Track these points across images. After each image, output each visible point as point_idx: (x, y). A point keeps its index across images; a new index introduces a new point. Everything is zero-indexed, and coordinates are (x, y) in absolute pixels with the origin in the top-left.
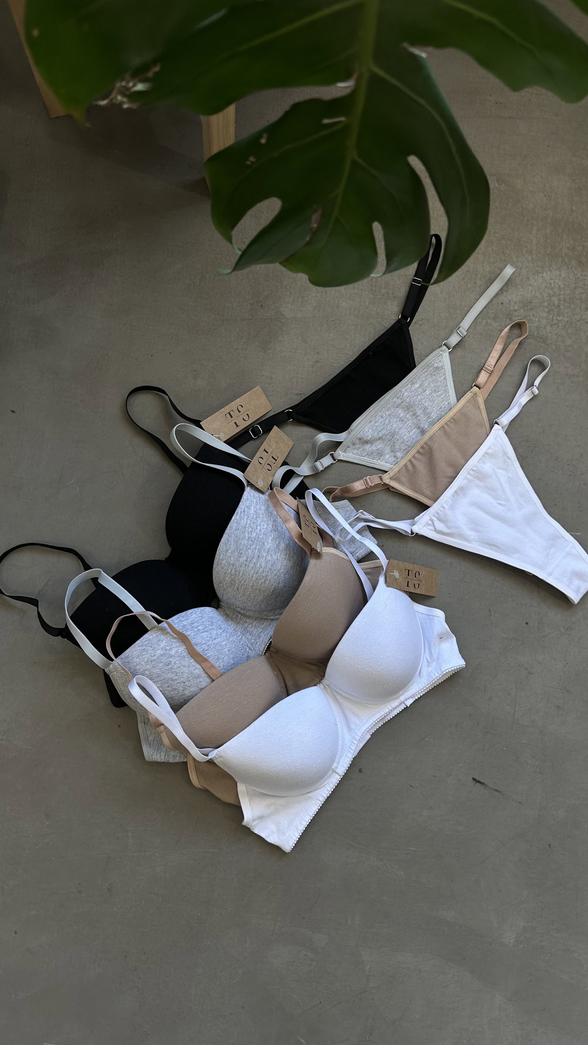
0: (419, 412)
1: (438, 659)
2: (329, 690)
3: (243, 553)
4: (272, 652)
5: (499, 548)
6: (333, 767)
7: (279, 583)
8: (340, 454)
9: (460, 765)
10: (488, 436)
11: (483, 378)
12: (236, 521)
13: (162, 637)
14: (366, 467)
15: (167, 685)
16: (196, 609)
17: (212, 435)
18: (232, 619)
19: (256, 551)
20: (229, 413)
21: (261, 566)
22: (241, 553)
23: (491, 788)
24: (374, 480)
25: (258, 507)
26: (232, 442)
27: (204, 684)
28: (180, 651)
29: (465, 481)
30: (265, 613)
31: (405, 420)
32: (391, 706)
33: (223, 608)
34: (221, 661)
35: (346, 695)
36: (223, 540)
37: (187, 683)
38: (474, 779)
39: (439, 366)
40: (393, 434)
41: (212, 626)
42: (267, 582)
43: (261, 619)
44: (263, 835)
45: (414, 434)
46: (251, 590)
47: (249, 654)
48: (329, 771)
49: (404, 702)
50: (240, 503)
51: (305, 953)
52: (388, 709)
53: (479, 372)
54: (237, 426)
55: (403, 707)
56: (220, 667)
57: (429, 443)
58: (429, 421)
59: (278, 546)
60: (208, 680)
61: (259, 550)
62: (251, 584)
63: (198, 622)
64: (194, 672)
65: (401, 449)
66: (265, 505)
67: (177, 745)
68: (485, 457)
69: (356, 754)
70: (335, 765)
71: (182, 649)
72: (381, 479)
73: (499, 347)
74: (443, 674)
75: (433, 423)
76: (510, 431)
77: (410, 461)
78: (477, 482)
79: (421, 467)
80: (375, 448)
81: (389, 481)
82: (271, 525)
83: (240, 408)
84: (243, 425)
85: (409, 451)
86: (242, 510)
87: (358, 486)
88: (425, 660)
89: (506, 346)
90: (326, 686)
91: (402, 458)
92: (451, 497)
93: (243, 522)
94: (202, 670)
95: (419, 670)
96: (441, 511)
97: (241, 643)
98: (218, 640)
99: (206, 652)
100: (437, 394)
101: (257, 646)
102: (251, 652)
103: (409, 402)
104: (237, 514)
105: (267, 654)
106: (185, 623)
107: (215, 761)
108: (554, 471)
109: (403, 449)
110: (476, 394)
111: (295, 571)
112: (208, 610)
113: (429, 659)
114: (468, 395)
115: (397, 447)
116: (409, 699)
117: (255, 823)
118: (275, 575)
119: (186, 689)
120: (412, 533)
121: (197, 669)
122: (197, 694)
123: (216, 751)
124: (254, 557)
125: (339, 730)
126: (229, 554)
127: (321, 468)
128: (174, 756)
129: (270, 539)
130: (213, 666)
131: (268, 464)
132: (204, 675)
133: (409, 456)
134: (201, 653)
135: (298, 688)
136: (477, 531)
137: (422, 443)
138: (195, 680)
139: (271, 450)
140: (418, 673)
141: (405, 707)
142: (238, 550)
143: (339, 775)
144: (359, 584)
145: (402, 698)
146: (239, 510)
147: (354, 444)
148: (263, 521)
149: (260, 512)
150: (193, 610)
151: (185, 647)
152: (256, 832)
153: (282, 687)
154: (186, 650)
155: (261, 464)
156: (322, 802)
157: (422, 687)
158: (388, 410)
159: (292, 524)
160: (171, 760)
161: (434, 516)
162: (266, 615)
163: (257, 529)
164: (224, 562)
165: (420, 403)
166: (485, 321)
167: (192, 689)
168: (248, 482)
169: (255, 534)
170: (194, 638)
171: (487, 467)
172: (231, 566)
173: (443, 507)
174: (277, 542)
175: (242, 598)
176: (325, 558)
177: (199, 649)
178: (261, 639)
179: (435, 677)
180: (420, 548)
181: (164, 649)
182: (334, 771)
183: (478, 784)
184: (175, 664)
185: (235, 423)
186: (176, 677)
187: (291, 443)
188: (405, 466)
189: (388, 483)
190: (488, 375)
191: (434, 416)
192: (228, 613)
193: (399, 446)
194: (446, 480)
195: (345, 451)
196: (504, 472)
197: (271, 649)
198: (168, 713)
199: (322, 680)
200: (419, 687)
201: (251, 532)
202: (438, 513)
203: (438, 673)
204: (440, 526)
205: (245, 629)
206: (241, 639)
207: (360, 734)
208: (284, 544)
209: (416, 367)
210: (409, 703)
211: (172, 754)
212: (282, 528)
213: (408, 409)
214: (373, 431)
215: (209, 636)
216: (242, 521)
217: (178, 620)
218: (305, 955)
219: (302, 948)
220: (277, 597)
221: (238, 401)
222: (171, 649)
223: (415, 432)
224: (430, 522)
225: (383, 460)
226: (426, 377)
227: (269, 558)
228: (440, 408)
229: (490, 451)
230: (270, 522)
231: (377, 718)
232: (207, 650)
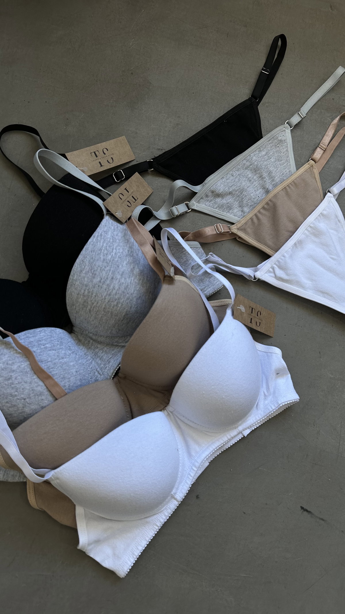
0: (265, 175)
1: (274, 392)
2: (172, 417)
3: (97, 273)
4: (120, 378)
5: (331, 296)
6: (172, 493)
7: (131, 308)
8: (195, 204)
9: (290, 494)
10: (322, 201)
11: (318, 153)
12: (92, 243)
13: (5, 351)
14: (216, 219)
15: (6, 401)
16: (46, 328)
17: (77, 167)
18: (84, 344)
19: (110, 274)
20: (95, 153)
21: (114, 288)
22: (95, 274)
23: (317, 517)
24: (223, 228)
25: (115, 233)
26: (95, 177)
27: (46, 402)
28: (23, 366)
29: (303, 236)
30: (116, 340)
31: (252, 181)
32: (230, 435)
33: (76, 333)
34: (67, 380)
35: (188, 422)
36: (78, 261)
37: (27, 400)
38: (302, 508)
39: (283, 139)
40: (242, 191)
41: (61, 345)
42: (120, 305)
43: (112, 345)
44: (98, 559)
45: (260, 193)
46: (103, 313)
47: (98, 378)
48: (168, 497)
49: (241, 432)
50: (98, 228)
52: (227, 437)
53: (316, 148)
54: (101, 166)
55: (240, 437)
56: (65, 386)
57: (274, 200)
58: (273, 183)
59: (132, 270)
60: (51, 398)
61: (113, 272)
62: (103, 306)
63: (46, 340)
64: (36, 389)
65: (248, 205)
66: (122, 232)
67: (11, 465)
68: (320, 217)
69: (194, 480)
70: (174, 491)
71: (25, 365)
72: (230, 229)
73: (330, 132)
74: (279, 407)
75: (275, 186)
76: (340, 199)
77: (256, 215)
78: (313, 238)
79: (266, 221)
80: (225, 202)
81: (237, 231)
82: (126, 250)
83: (105, 151)
84: (107, 166)
85: (255, 207)
86: (99, 234)
87: (209, 231)
88: (263, 394)
89: (335, 134)
90: (170, 413)
91: (249, 212)
92: (292, 248)
93: (99, 245)
94: (45, 387)
95: (256, 404)
96: (281, 259)
97: (90, 367)
98: (65, 360)
99: (52, 370)
100: (280, 162)
101: (106, 370)
102: (99, 376)
103: (257, 165)
104: (94, 237)
105: (115, 379)
106: (31, 340)
107: (52, 483)
109: (250, 205)
110: (312, 166)
111: (147, 297)
112: (58, 330)
113: (266, 393)
114: (306, 166)
115: (245, 202)
116: (246, 429)
117: (90, 547)
118: (128, 299)
119: (25, 406)
120: (255, 278)
121: (40, 386)
122: (38, 412)
123: (53, 472)
124: (107, 278)
125: (180, 456)
126: (83, 275)
127: (176, 213)
128: (13, 475)
129: (124, 263)
130: (56, 384)
131: (128, 201)
132: (46, 393)
133: (256, 211)
134: (45, 370)
135: (143, 412)
136: (312, 280)
137: (267, 200)
138: (37, 397)
139: (132, 191)
140: (255, 406)
141: (242, 437)
142: (92, 271)
143: (177, 501)
144: (206, 317)
145: (240, 428)
146: (96, 234)
147: (207, 196)
148: (119, 245)
149: (117, 238)
150: (43, 328)
151: (28, 363)
152: (92, 556)
153: (127, 412)
154: (29, 366)
155: (121, 199)
156: (159, 527)
157: (258, 419)
158: (238, 170)
159: (148, 250)
160: (10, 480)
161: (275, 264)
162: (117, 342)
163: (112, 252)
164: (78, 283)
165: (266, 167)
166: (319, 111)
167: (33, 407)
168: (108, 211)
169: (110, 256)
170: (40, 355)
171: (322, 225)
172: (84, 287)
173: (284, 256)
174: (132, 267)
175: (95, 321)
176: (177, 284)
177: (43, 366)
178: (111, 364)
179: (271, 410)
180: (259, 293)
181: (5, 364)
182: (173, 497)
183: (305, 513)
184: (16, 379)
185: (100, 162)
186: (16, 393)
187: (150, 191)
188: (251, 219)
189: (235, 233)
190: (322, 152)
191: (277, 179)
192: (81, 338)
193: (247, 201)
194: (287, 234)
195: (198, 202)
196: (335, 232)
197: (120, 374)
198: (4, 430)
199: (166, 406)
200: (256, 418)
201: (107, 255)
202: (278, 261)
203: (275, 406)
204: (280, 273)
205: (96, 354)
206: (91, 363)
207: (199, 461)
208: (138, 270)
209: (262, 137)
210: (246, 433)
211: (12, 473)
212: (137, 255)
213: (255, 171)
214: (224, 186)
215: (56, 354)
216: (99, 244)
217: (25, 336)
220: (128, 323)
221: (104, 145)
222: (13, 363)
223: (260, 192)
224: (271, 270)
225: (231, 213)
226: (271, 147)
227: (123, 280)
228: (283, 174)
229: (325, 212)
230: (126, 248)
231: (216, 446)
232: (52, 368)
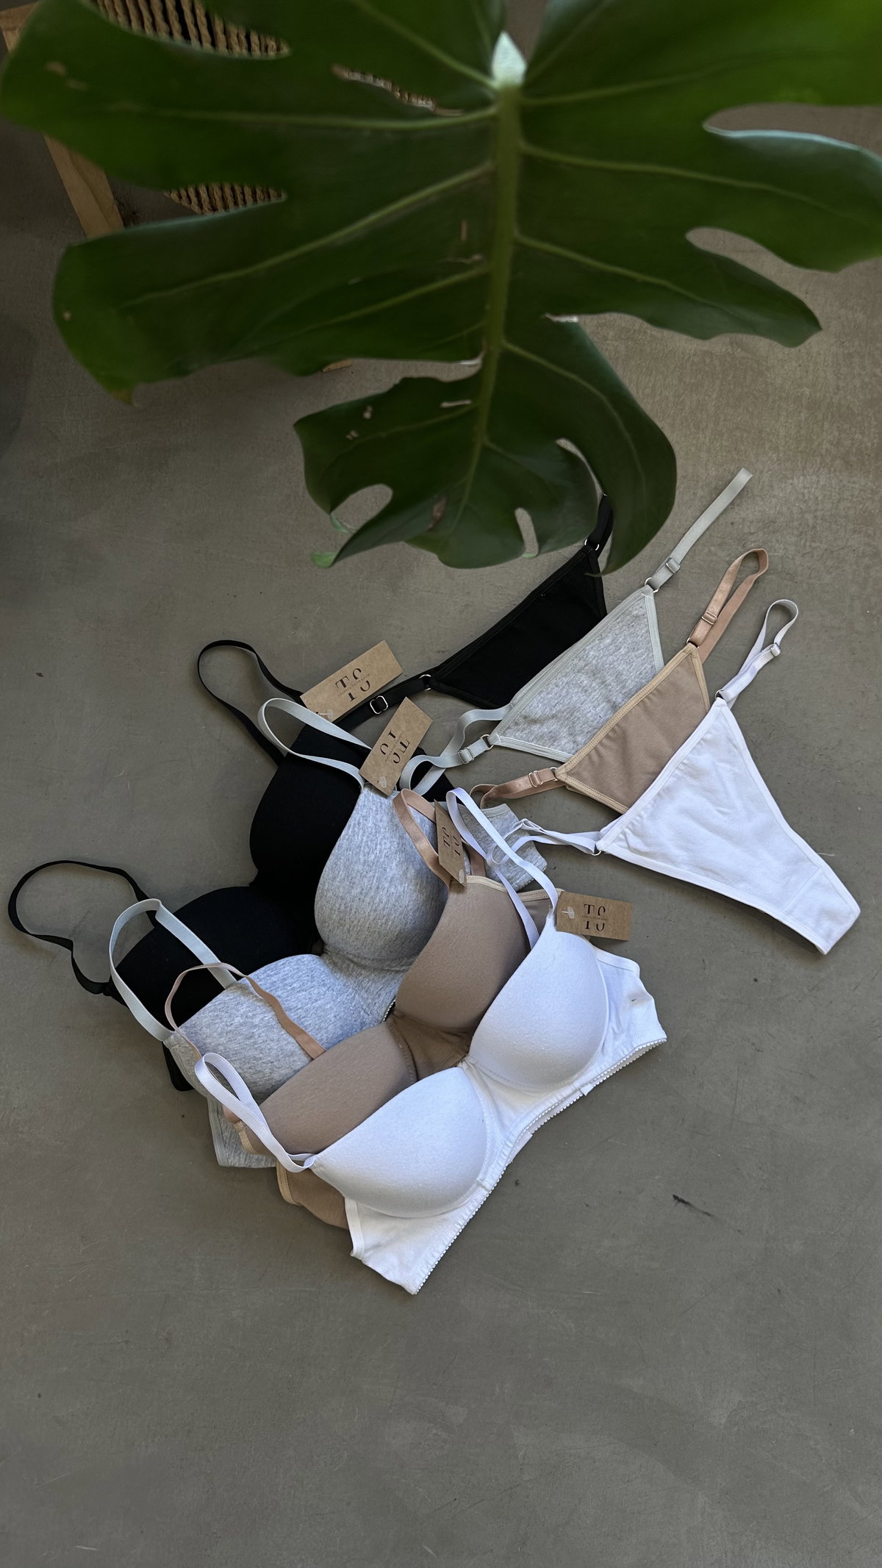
0: (610, 679)
1: (629, 1029)
2: (474, 1071)
3: (357, 882)
4: (396, 1016)
5: (718, 874)
6: (478, 1179)
7: (406, 924)
8: (498, 738)
9: (656, 1178)
10: (707, 714)
11: (701, 631)
12: (347, 837)
13: (242, 998)
14: (532, 756)
15: (248, 1066)
16: (290, 958)
17: (317, 713)
18: (341, 970)
19: (374, 881)
20: (341, 681)
21: (381, 901)
22: (354, 883)
23: (699, 1210)
24: (545, 776)
25: (379, 817)
26: (345, 722)
27: (299, 1065)
28: (267, 1018)
29: (672, 779)
30: (388, 963)
31: (590, 690)
32: (561, 1095)
33: (329, 953)
34: (324, 1031)
35: (498, 1079)
36: (328, 863)
37: (275, 1063)
38: (675, 1197)
39: (640, 613)
40: (572, 711)
41: (312, 982)
42: (390, 923)
43: (382, 970)
44: (379, 1270)
45: (602, 710)
46: (367, 933)
47: (364, 1020)
48: (471, 1186)
49: (579, 1089)
50: (354, 812)
51: (434, 1431)
52: (557, 1098)
53: (697, 623)
54: (353, 699)
55: (578, 1096)
56: (322, 1039)
57: (623, 725)
58: (624, 691)
59: (405, 873)
60: (306, 1059)
61: (379, 879)
62: (367, 925)
63: (292, 977)
64: (285, 1048)
65: (583, 732)
66: (388, 814)
67: (260, 1148)
68: (701, 744)
69: (510, 1160)
70: (480, 1176)
71: (269, 1016)
72: (554, 774)
73: (725, 586)
74: (634, 1052)
75: (629, 695)
76: (738, 708)
77: (595, 748)
78: (689, 780)
79: (611, 758)
80: (546, 730)
81: (565, 777)
82: (396, 843)
83: (357, 673)
84: (361, 697)
85: (595, 734)
86: (356, 823)
87: (522, 784)
88: (611, 1031)
89: (737, 584)
90: (471, 1066)
91: (585, 744)
92: (652, 802)
93: (357, 839)
94: (297, 1045)
95: (601, 1044)
96: (637, 821)
97: (353, 1004)
98: (320, 1002)
99: (304, 1019)
100: (636, 653)
101: (376, 1008)
102: (366, 1016)
103: (596, 666)
104: (349, 827)
105: (388, 1019)
106: (274, 979)
107: (314, 1170)
108: (799, 765)
109: (586, 731)
110: (691, 654)
111: (428, 907)
112: (306, 958)
113: (616, 1029)
114: (680, 656)
115: (577, 728)
116: (586, 1084)
117: (367, 1255)
118: (401, 914)
119: (273, 1070)
120: (596, 851)
121: (290, 1044)
122: (290, 1077)
123: (315, 1157)
124: (371, 888)
125: (487, 1127)
126: (336, 883)
127: (469, 758)
128: (257, 1159)
129: (394, 864)
130: (311, 1040)
131: (395, 754)
132: (299, 1052)
133: (595, 742)
134: (295, 1022)
135: (433, 1069)
136: (687, 850)
137: (613, 723)
138: (287, 1058)
139: (399, 733)
140: (600, 1049)
141: (581, 1095)
142: (350, 878)
143: (487, 1190)
144: (518, 925)
145: (577, 1084)
146: (351, 821)
147: (516, 724)
148: (384, 838)
149: (381, 824)
150: (286, 959)
151: (274, 1013)
152: (370, 1265)
153: (410, 1070)
154: (274, 1017)
155: (384, 754)
156: (462, 1226)
157: (605, 1069)
158: (566, 676)
159: (425, 844)
160: (254, 1165)
161: (627, 827)
162: (389, 965)
163: (376, 849)
164: (330, 894)
165: (612, 666)
166: (707, 550)
167: (283, 1072)
168: (366, 781)
169: (373, 856)
170: (287, 1001)
171: (704, 760)
172: (340, 901)
173: (640, 816)
174: (404, 868)
175: (355, 943)
176: (470, 891)
177: (292, 1016)
178: (382, 998)
179: (623, 1056)
180: (608, 871)
181: (244, 1016)
182: (479, 1185)
183: (681, 1204)
184: (259, 1036)
185: (350, 694)
186: (261, 1055)
187: (428, 722)
188: (589, 755)
189: (564, 780)
190: (709, 627)
191: (630, 684)
192: (336, 960)
193: (581, 727)
194: (645, 778)
195: (504, 734)
196: (728, 767)
197: (395, 1012)
198: (249, 1105)
199: (465, 1056)
200: (601, 1068)
201: (368, 854)
202: (633, 825)
203: (628, 1051)
204: (635, 842)
205: (359, 984)
206: (354, 998)
207: (516, 1133)
208: (413, 871)
209: (606, 614)
210: (586, 1090)
211: (256, 1157)
212: (412, 847)
213: (594, 675)
214: (544, 705)
215: (308, 996)
216: (356, 837)
217: (265, 974)
218: (436, 1434)
219: (431, 1425)
220: (403, 943)
221: (354, 664)
222: (254, 1015)
223: (604, 707)
224: (621, 836)
225: (557, 746)
226: (620, 628)
227: (392, 890)
228: (640, 674)
229: (709, 736)
230: (395, 839)
231: (541, 1111)
232: (304, 1017)
